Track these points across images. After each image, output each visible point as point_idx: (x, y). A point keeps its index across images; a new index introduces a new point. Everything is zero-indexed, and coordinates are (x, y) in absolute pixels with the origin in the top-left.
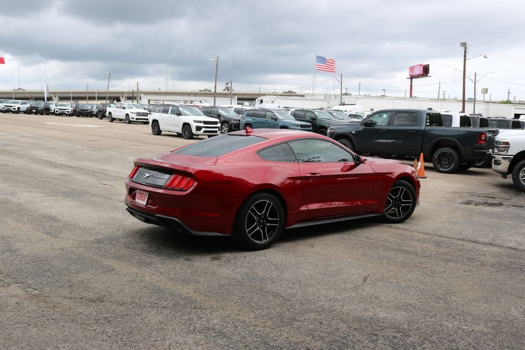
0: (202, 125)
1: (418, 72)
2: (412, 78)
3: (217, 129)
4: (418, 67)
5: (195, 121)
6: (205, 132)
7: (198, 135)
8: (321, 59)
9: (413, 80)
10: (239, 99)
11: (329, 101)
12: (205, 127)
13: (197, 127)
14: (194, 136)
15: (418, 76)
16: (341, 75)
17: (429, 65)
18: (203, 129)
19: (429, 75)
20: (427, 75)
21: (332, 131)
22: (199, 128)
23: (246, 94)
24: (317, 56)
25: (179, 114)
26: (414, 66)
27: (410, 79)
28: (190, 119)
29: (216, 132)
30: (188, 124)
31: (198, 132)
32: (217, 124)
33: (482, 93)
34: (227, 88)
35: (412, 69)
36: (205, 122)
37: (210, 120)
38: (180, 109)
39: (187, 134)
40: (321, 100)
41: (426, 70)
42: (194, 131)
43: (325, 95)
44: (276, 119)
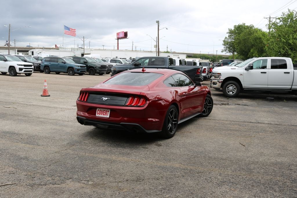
0: (23, 67)
1: (122, 36)
2: (118, 39)
3: (32, 70)
4: (121, 33)
5: (18, 65)
6: (25, 71)
7: (20, 74)
8: (67, 28)
9: (119, 40)
10: (18, 51)
11: (74, 52)
12: (25, 69)
13: (19, 68)
14: (18, 75)
15: (122, 38)
16: (84, 37)
17: (127, 32)
18: (24, 70)
19: (127, 37)
20: (126, 37)
21: (115, 69)
22: (21, 69)
23: (21, 48)
24: (65, 26)
25: (6, 60)
26: (119, 33)
27: (117, 40)
28: (14, 63)
29: (31, 71)
30: (14, 67)
31: (21, 72)
32: (32, 66)
33: (155, 47)
34: (7, 44)
35: (118, 34)
36: (25, 66)
37: (28, 64)
38: (6, 57)
39: (12, 73)
40: (69, 51)
41: (126, 35)
42: (18, 71)
43: (71, 48)
44: (65, 63)
